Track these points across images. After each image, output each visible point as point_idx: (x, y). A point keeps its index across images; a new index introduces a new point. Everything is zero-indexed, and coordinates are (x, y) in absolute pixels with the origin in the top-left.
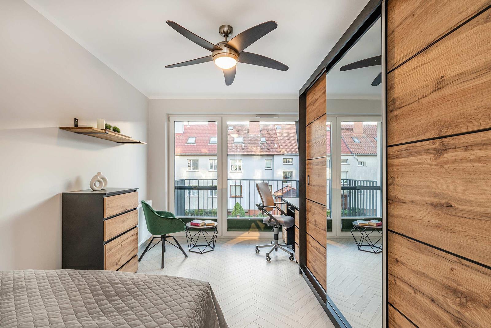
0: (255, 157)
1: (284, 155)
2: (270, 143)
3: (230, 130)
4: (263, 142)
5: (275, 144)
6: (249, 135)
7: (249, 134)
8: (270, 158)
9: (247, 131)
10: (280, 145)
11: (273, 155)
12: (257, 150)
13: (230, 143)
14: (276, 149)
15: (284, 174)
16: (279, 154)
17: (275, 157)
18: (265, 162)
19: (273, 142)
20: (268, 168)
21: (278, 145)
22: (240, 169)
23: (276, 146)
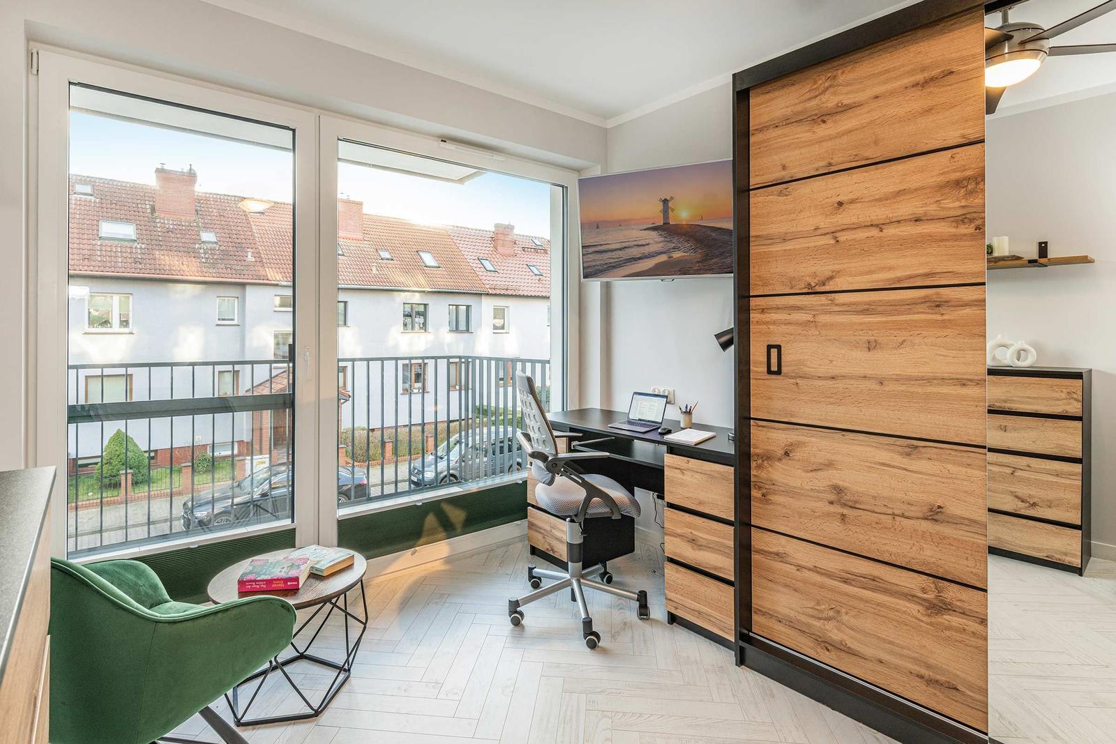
0: (180, 287)
1: (277, 285)
2: (231, 249)
3: (82, 194)
4: (209, 246)
5: (250, 254)
6: (158, 220)
7: (156, 214)
8: (234, 292)
9: (148, 207)
10: (263, 256)
11: (243, 285)
12: (189, 268)
13: (85, 236)
14: (252, 268)
15: (275, 338)
16: (261, 281)
17: (249, 289)
18: (216, 303)
19: (240, 247)
20: (223, 322)
21: (257, 255)
22: (125, 323)
23: (250, 258)
